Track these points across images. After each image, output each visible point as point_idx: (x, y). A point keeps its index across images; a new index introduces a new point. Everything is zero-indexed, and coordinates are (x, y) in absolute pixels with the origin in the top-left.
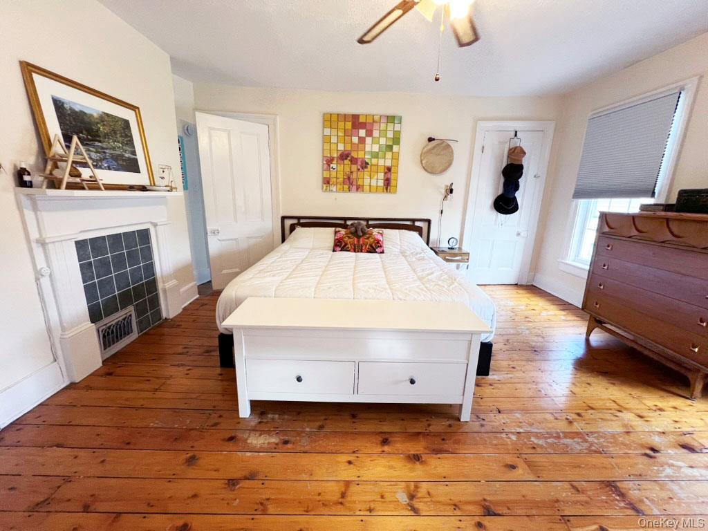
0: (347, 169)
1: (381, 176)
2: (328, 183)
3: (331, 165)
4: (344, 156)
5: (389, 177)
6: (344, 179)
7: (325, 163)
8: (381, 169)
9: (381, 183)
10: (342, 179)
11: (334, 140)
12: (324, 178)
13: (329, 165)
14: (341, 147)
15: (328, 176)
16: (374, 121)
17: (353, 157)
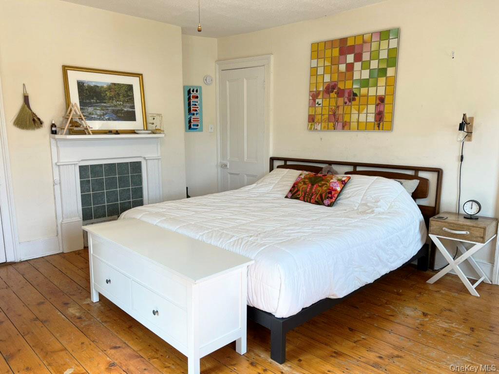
0: (333, 103)
1: (372, 108)
2: (313, 121)
3: (317, 100)
4: (330, 88)
5: (381, 109)
6: (329, 115)
7: (311, 98)
8: (373, 100)
9: (371, 118)
10: (327, 116)
11: (320, 71)
12: (310, 116)
13: (314, 101)
14: (327, 79)
15: (313, 114)
16: (364, 42)
17: (339, 88)
